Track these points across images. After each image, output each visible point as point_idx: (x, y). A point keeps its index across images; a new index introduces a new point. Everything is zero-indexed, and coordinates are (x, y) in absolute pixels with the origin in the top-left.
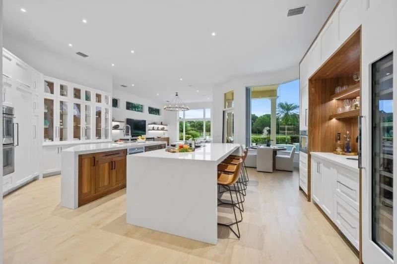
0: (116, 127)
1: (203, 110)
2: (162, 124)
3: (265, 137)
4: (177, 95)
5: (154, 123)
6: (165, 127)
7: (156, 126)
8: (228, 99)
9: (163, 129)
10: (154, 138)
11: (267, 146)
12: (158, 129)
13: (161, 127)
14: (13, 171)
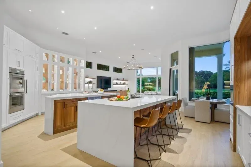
0: (90, 82)
1: (156, 68)
2: (123, 80)
3: (204, 91)
4: (133, 57)
5: (118, 80)
6: (126, 82)
7: (119, 82)
8: (174, 58)
9: (124, 84)
10: (117, 91)
11: (207, 99)
12: (120, 84)
13: (123, 82)
14: (24, 109)
